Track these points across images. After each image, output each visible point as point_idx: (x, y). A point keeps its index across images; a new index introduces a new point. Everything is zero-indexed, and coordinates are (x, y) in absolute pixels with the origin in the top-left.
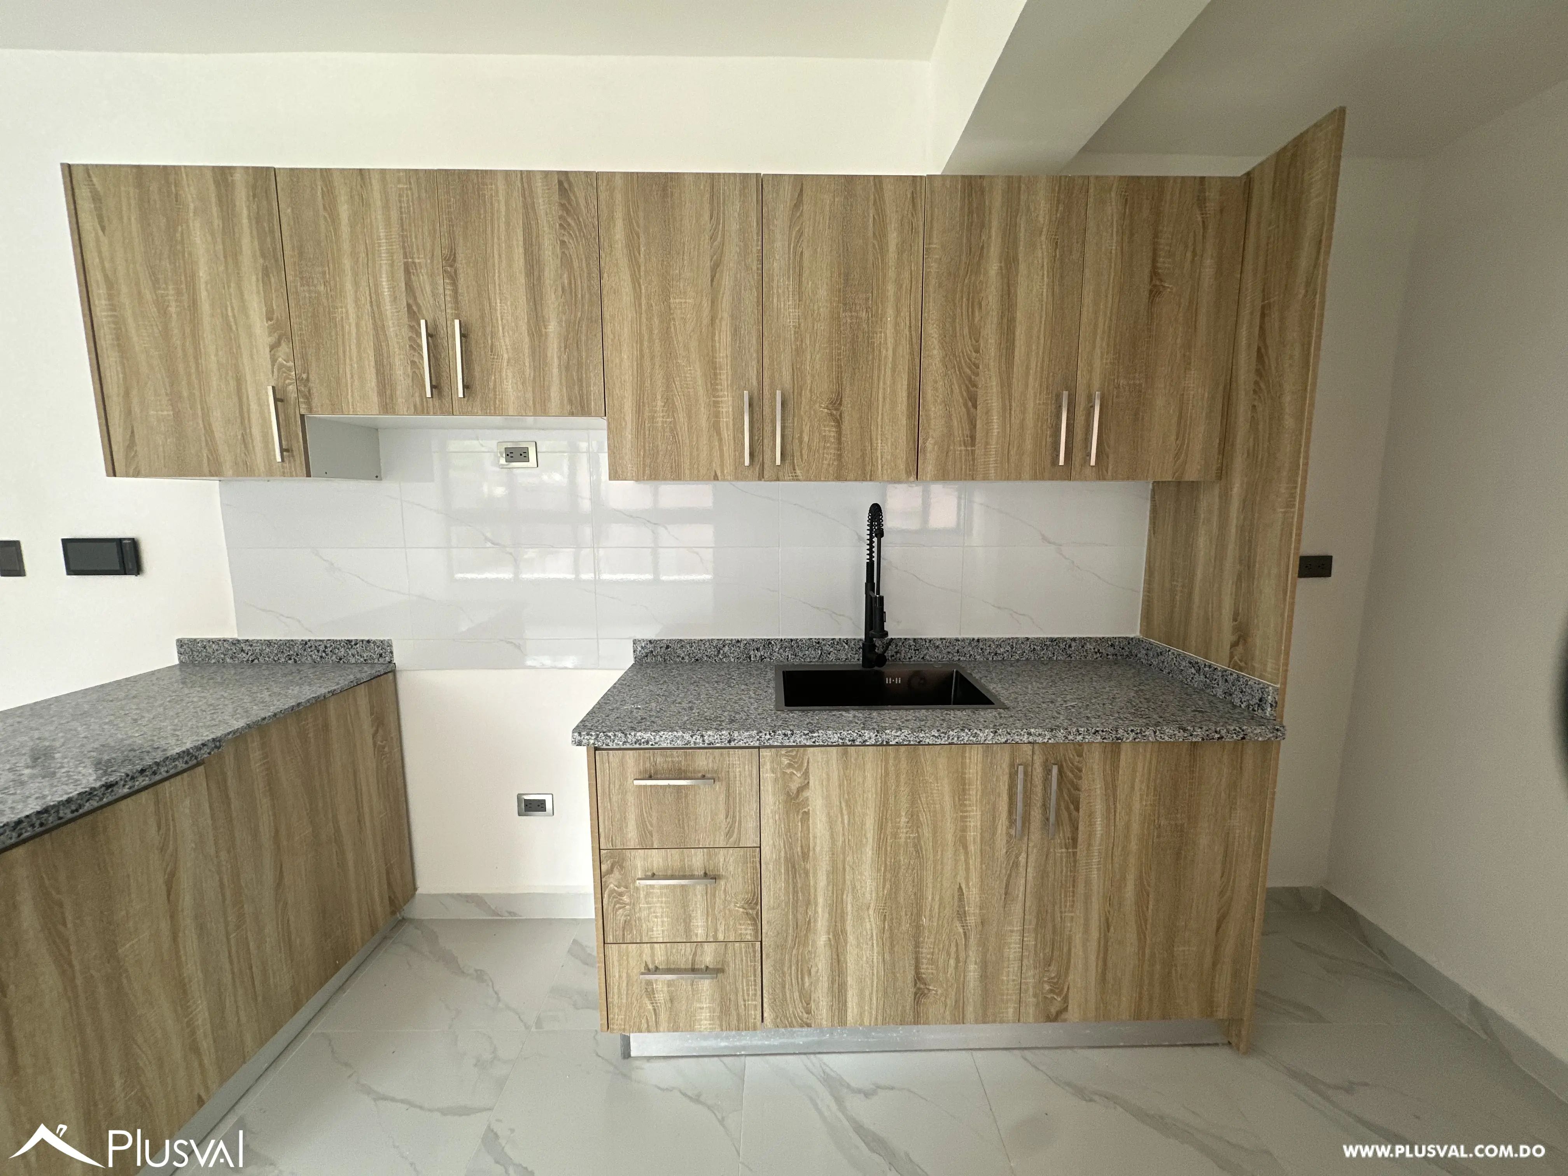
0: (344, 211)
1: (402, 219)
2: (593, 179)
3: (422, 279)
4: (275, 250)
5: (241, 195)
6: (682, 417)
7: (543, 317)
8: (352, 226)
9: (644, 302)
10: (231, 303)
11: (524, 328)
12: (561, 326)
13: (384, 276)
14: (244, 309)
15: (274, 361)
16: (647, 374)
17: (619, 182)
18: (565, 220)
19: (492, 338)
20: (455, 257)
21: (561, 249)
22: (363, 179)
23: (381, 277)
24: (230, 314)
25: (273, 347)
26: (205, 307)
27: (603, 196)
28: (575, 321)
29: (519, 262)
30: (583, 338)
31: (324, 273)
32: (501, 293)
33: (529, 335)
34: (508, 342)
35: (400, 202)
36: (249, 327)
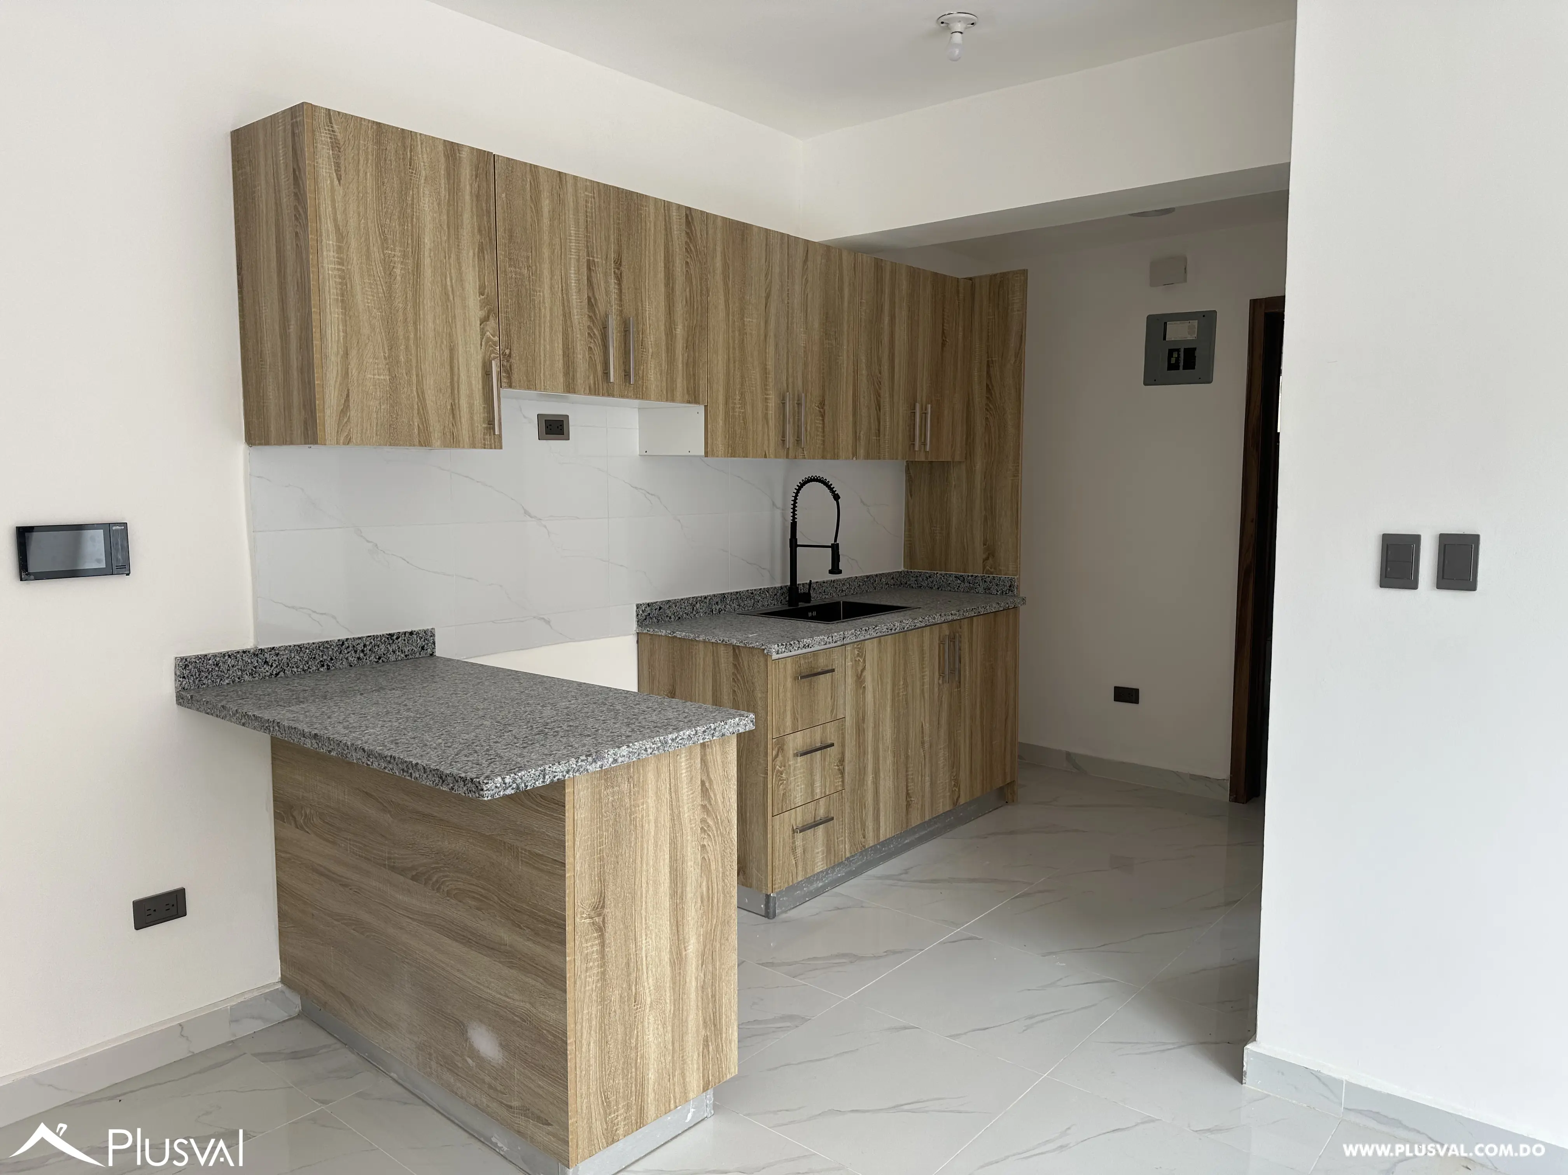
0: (546, 204)
1: (587, 222)
2: (705, 215)
3: (599, 276)
4: (490, 228)
5: (466, 172)
6: (749, 408)
7: (674, 320)
8: (551, 219)
9: (731, 317)
10: (450, 274)
11: (662, 328)
12: (684, 330)
13: (572, 268)
14: (461, 280)
15: (483, 333)
16: (731, 374)
17: (719, 223)
18: (689, 245)
19: (642, 334)
20: (621, 262)
21: (686, 268)
22: (561, 180)
23: (570, 270)
24: (449, 283)
25: (484, 320)
26: (428, 272)
27: (711, 232)
28: (692, 326)
29: (661, 275)
30: (697, 342)
31: (528, 258)
32: (649, 297)
33: (665, 334)
34: (652, 339)
35: (586, 207)
36: (464, 299)
